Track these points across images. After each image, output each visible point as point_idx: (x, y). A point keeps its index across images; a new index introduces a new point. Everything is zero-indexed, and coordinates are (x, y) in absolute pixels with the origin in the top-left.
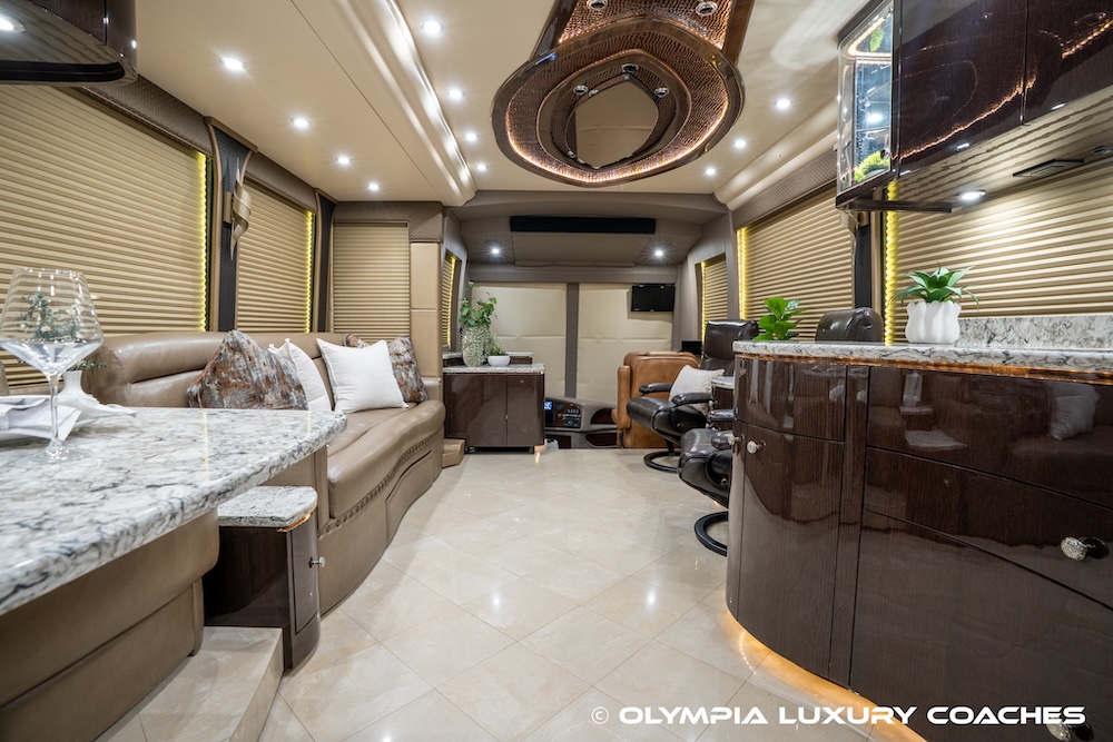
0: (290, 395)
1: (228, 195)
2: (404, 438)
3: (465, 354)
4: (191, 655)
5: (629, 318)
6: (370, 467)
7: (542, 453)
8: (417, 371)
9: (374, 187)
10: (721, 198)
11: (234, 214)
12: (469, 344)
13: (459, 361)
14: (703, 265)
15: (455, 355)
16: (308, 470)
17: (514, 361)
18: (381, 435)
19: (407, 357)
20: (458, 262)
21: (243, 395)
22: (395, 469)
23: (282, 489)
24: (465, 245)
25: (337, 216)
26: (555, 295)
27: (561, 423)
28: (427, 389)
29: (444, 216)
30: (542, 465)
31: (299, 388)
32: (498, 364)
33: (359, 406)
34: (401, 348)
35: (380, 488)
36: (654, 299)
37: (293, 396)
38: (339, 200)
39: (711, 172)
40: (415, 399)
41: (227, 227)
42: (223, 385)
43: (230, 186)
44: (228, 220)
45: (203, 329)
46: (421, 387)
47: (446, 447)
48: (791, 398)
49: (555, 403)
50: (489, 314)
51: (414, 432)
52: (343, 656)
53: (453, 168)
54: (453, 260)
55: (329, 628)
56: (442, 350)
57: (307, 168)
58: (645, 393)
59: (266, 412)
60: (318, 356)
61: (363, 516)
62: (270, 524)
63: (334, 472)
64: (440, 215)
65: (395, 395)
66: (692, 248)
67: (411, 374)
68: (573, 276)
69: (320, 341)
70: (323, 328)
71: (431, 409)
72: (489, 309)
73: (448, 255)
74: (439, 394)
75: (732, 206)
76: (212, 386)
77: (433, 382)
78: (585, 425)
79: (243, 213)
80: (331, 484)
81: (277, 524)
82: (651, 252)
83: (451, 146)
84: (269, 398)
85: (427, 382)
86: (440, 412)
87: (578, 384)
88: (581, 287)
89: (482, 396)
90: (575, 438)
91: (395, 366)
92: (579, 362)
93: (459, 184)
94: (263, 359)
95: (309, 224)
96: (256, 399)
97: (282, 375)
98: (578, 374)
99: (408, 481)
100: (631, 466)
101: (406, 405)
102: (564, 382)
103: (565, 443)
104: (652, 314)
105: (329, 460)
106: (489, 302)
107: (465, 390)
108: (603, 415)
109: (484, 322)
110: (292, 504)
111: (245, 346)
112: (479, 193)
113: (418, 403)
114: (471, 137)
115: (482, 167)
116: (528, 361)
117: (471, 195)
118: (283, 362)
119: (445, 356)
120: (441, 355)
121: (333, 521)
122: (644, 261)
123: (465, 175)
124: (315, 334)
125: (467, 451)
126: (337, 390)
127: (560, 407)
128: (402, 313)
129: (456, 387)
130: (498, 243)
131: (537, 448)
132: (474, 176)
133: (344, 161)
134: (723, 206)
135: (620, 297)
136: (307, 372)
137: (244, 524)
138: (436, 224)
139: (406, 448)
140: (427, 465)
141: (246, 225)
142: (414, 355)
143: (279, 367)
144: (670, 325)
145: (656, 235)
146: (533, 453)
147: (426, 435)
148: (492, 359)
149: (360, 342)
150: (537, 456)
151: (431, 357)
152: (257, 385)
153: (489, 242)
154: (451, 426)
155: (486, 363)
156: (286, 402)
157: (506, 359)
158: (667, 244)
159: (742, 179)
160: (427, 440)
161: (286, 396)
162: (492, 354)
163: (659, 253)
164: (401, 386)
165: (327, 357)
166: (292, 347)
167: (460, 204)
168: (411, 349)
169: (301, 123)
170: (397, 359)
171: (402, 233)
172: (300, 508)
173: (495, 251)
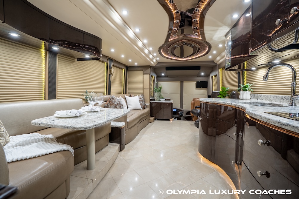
0: (121, 106)
1: (110, 69)
2: (141, 116)
3: (155, 98)
4: (107, 145)
5: (196, 89)
6: (134, 120)
7: (172, 121)
8: (144, 102)
9: (136, 64)
10: (215, 62)
11: (111, 73)
12: (156, 96)
13: (154, 100)
14: (213, 77)
15: (153, 98)
16: (124, 119)
17: (166, 100)
18: (137, 114)
19: (142, 99)
20: (154, 77)
21: (114, 106)
22: (139, 121)
23: (120, 122)
24: (156, 73)
25: (129, 69)
26: (177, 84)
27: (178, 114)
28: (146, 106)
29: (151, 68)
30: (172, 124)
31: (122, 105)
32: (163, 101)
33: (132, 109)
34: (141, 97)
35: (136, 124)
36: (202, 85)
37: (121, 107)
38: (129, 66)
39: (210, 57)
40: (144, 108)
41: (110, 75)
42: (111, 105)
43: (110, 68)
44: (110, 74)
45: (105, 94)
46: (145, 105)
47: (150, 118)
48: (208, 109)
49: (177, 110)
50: (161, 89)
51: (143, 114)
52: (129, 150)
53: (152, 60)
54: (153, 77)
55: (126, 147)
56: (150, 97)
57: (123, 62)
58: (196, 108)
59: (117, 109)
60: (125, 99)
61: (133, 129)
62: (118, 127)
63: (128, 120)
64: (150, 68)
65: (140, 107)
66: (211, 73)
67: (143, 102)
68: (182, 80)
69: (125, 96)
70: (126, 93)
71: (147, 110)
72: (161, 88)
73: (152, 76)
74: (149, 107)
75: (218, 63)
76: (109, 105)
77: (148, 104)
78: (184, 115)
79: (112, 73)
80: (127, 122)
81: (119, 127)
82: (201, 74)
83: (151, 56)
84: (118, 107)
85: (146, 104)
86: (149, 111)
87: (183, 105)
88: (184, 82)
89: (160, 107)
90: (182, 118)
91: (140, 101)
92: (183, 100)
93: (153, 62)
94: (117, 100)
95: (123, 71)
96: (116, 107)
97: (120, 103)
98: (183, 103)
99: (141, 124)
100: (191, 125)
101: (142, 109)
102: (180, 105)
103: (179, 119)
104: (202, 88)
105: (127, 118)
106: (161, 87)
107: (155, 106)
108: (188, 113)
109: (159, 91)
110: (121, 124)
111: (114, 98)
112: (158, 63)
113: (145, 109)
114: (155, 54)
115: (158, 59)
116: (170, 100)
117: (156, 64)
118: (120, 101)
119: (151, 99)
120: (150, 98)
121: (127, 129)
122: (199, 76)
123: (154, 60)
124: (124, 94)
125: (155, 119)
126: (128, 105)
127: (178, 111)
128: (142, 89)
129: (153, 105)
130: (163, 73)
131: (171, 120)
132: (156, 60)
133: (130, 60)
134: (216, 63)
135: (194, 84)
136: (123, 102)
137: (114, 127)
138: (149, 70)
139: (141, 118)
140: (146, 122)
141: (113, 75)
142: (144, 98)
143: (119, 102)
144: (207, 91)
145: (201, 70)
146: (170, 121)
147: (146, 115)
148: (161, 99)
149: (133, 96)
150: (171, 122)
151: (148, 99)
152: (116, 105)
153: (162, 73)
154: (152, 114)
155: (160, 100)
156: (120, 108)
157: (164, 99)
158: (204, 72)
159: (218, 58)
160: (146, 116)
161: (120, 107)
162: (161, 98)
163: (203, 74)
164: (141, 105)
165: (126, 99)
166: (121, 98)
167: (154, 66)
168: (143, 97)
169: (123, 56)
170: (140, 99)
171: (142, 72)
172: (123, 125)
173: (163, 74)
